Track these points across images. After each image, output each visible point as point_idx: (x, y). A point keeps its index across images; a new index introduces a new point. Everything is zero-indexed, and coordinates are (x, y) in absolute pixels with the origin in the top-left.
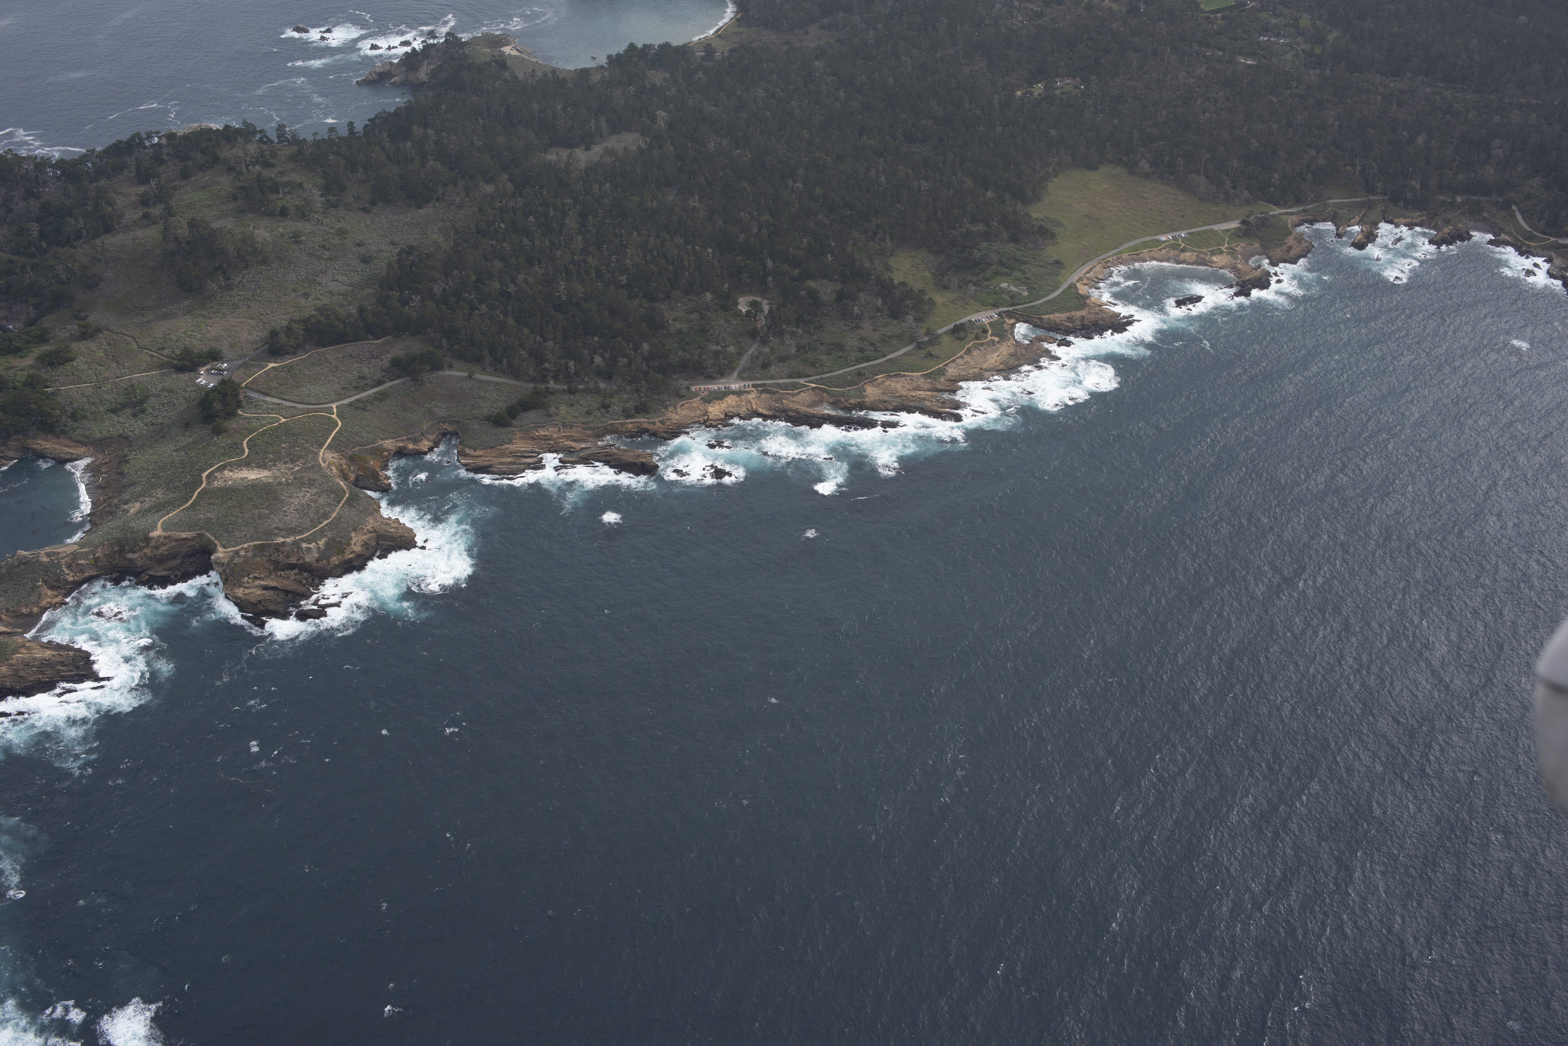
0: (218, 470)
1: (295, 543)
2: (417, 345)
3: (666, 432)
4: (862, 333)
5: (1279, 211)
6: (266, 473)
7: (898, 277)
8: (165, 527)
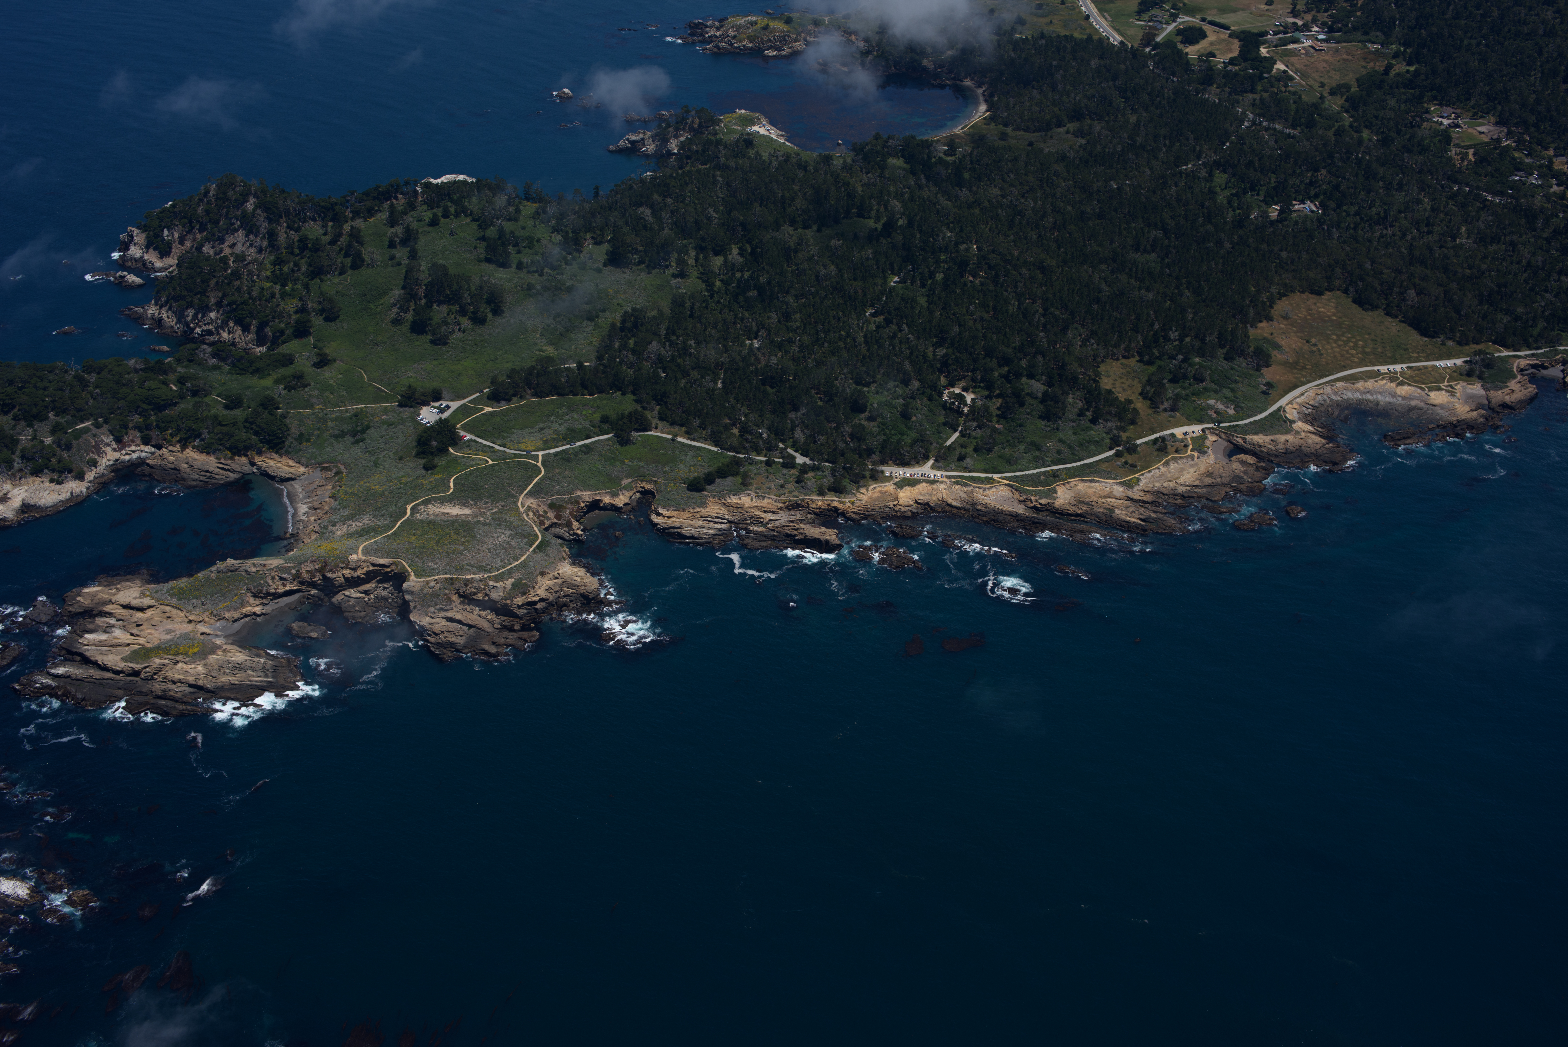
0: (423, 503)
1: (483, 580)
2: (627, 404)
3: (854, 513)
4: (1061, 435)
5: (1506, 353)
6: (467, 511)
7: (1106, 383)
8: (365, 552)
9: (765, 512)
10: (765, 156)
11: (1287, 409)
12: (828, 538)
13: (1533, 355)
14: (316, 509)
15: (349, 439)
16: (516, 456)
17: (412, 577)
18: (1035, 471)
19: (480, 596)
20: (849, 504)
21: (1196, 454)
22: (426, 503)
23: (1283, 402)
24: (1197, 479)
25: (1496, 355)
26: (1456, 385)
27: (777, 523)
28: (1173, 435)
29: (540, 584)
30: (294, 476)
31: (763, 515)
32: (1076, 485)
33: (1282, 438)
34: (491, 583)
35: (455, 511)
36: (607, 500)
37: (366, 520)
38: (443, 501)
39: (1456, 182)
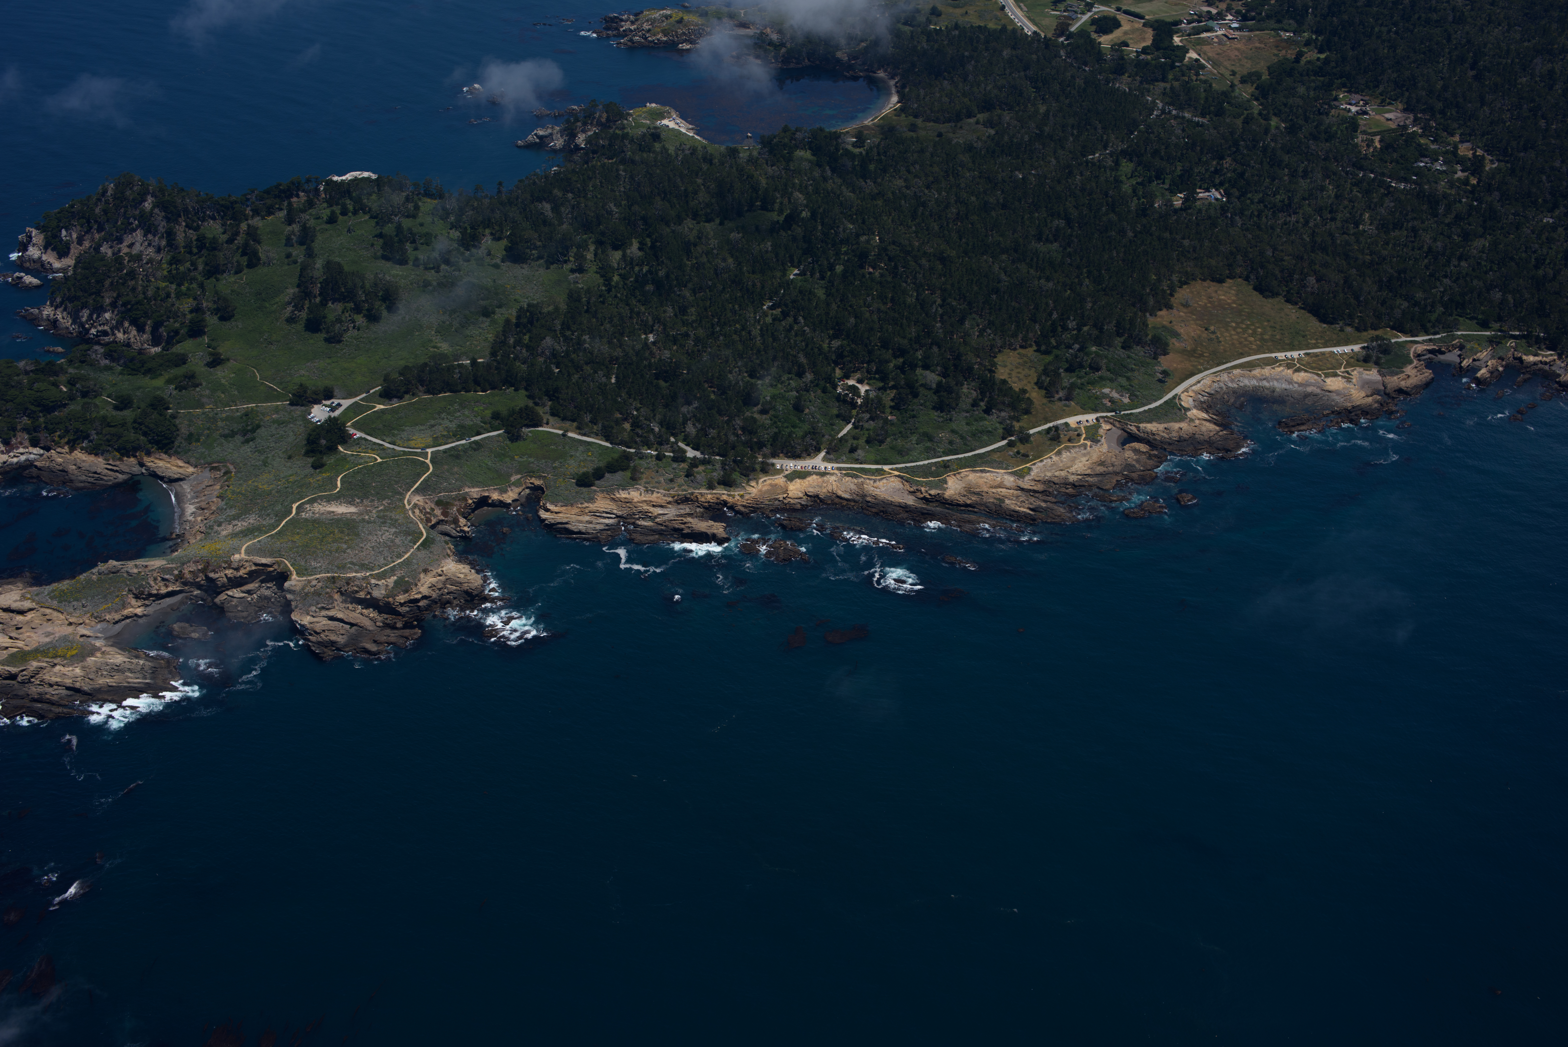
0: (309, 502)
1: (365, 578)
2: (519, 399)
3: (744, 506)
4: (954, 426)
5: (1403, 339)
6: (353, 509)
7: (1002, 373)
8: (248, 552)
9: (654, 506)
10: (672, 150)
11: (1183, 397)
12: (715, 531)
13: (1430, 340)
14: (203, 509)
15: (239, 438)
16: (405, 453)
17: (294, 576)
18: (926, 462)
19: (362, 595)
20: (738, 498)
21: (1089, 443)
22: (312, 501)
23: (1178, 390)
24: (1089, 468)
25: (1393, 341)
26: (1353, 371)
27: (665, 518)
28: (1067, 424)
29: (422, 581)
30: (182, 477)
31: (652, 509)
32: (967, 476)
33: (1176, 426)
34: (373, 581)
35: (341, 509)
36: (495, 496)
37: (252, 520)
38: (329, 499)
39: (1361, 168)
